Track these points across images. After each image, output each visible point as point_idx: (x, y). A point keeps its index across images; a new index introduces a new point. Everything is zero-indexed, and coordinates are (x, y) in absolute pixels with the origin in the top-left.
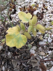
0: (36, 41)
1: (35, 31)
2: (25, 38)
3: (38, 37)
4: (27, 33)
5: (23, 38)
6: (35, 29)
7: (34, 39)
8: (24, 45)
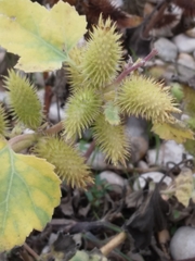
0: (142, 225)
1: (117, 121)
2: (48, 178)
3: (162, 185)
4: (55, 144)
5: (31, 179)
6: (116, 111)
7: (128, 212)
8: (40, 228)
